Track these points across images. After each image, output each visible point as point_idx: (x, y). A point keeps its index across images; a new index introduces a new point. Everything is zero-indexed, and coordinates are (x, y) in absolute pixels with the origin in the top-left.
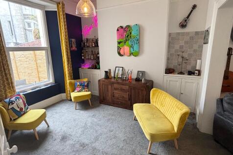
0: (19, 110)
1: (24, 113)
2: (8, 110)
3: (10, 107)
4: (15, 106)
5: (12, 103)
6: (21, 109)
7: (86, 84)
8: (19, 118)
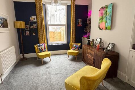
0: (41, 49)
1: (43, 52)
2: (38, 48)
3: (39, 47)
4: (40, 47)
5: (40, 46)
6: (42, 50)
7: (78, 47)
8: (40, 52)
